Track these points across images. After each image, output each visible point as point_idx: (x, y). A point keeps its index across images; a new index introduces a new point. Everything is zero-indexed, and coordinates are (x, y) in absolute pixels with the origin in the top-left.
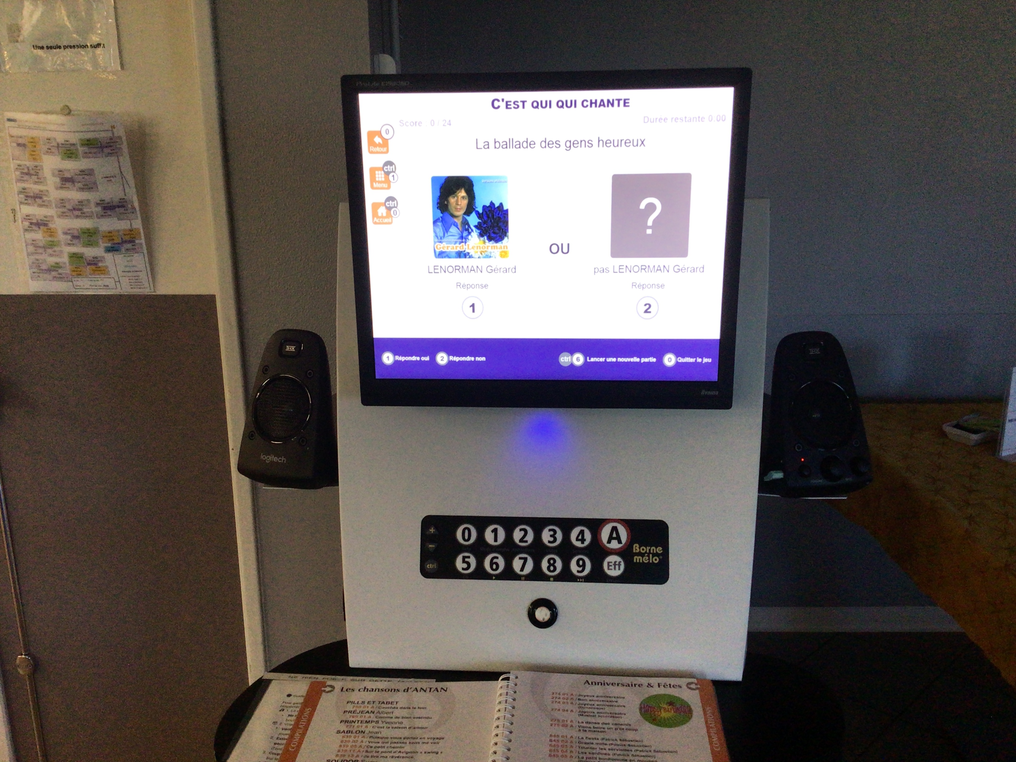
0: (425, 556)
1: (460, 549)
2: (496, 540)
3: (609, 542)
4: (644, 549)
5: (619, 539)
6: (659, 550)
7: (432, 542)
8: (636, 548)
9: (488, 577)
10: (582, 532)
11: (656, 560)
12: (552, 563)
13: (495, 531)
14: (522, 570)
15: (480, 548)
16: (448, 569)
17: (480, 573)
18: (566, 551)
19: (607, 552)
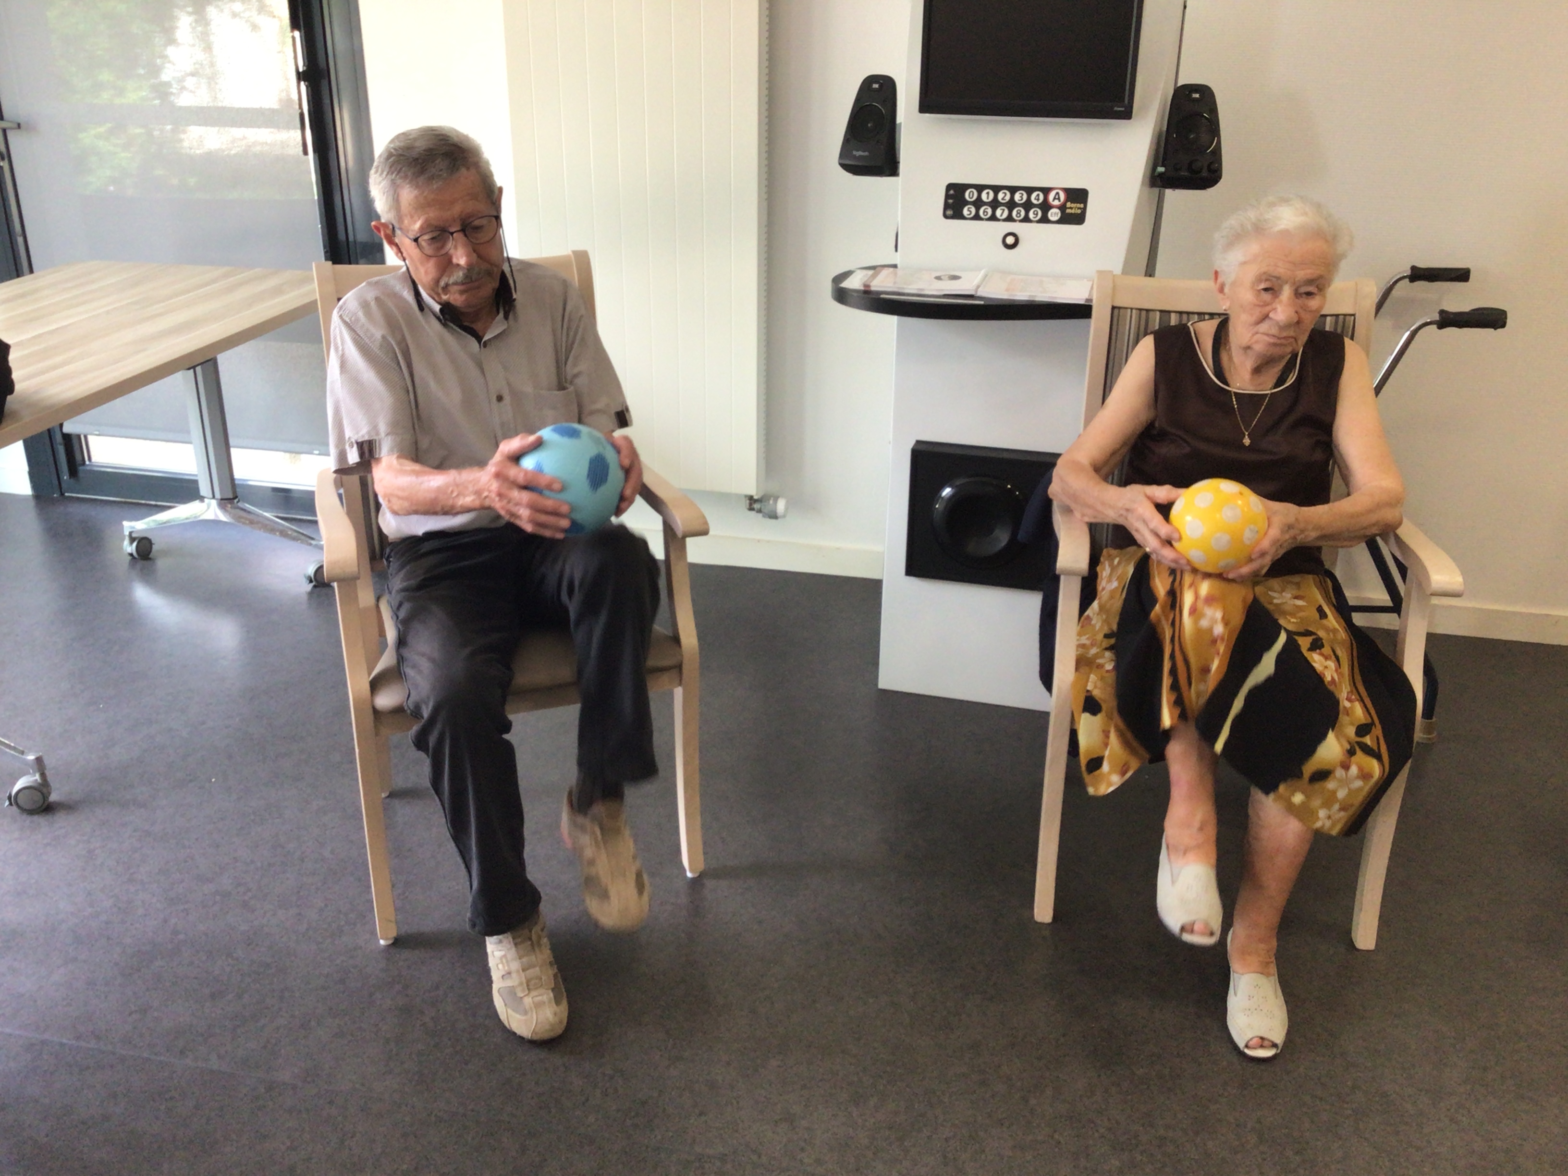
0: (946, 206)
1: (967, 203)
2: (988, 198)
3: (1054, 200)
4: (1073, 205)
5: (1059, 199)
6: (1082, 206)
7: (951, 199)
8: (1069, 205)
9: (981, 219)
10: (1038, 195)
11: (1079, 211)
12: (1019, 213)
13: (988, 193)
14: (1001, 215)
15: (978, 204)
16: (958, 215)
17: (977, 217)
18: (1028, 206)
19: (1051, 207)
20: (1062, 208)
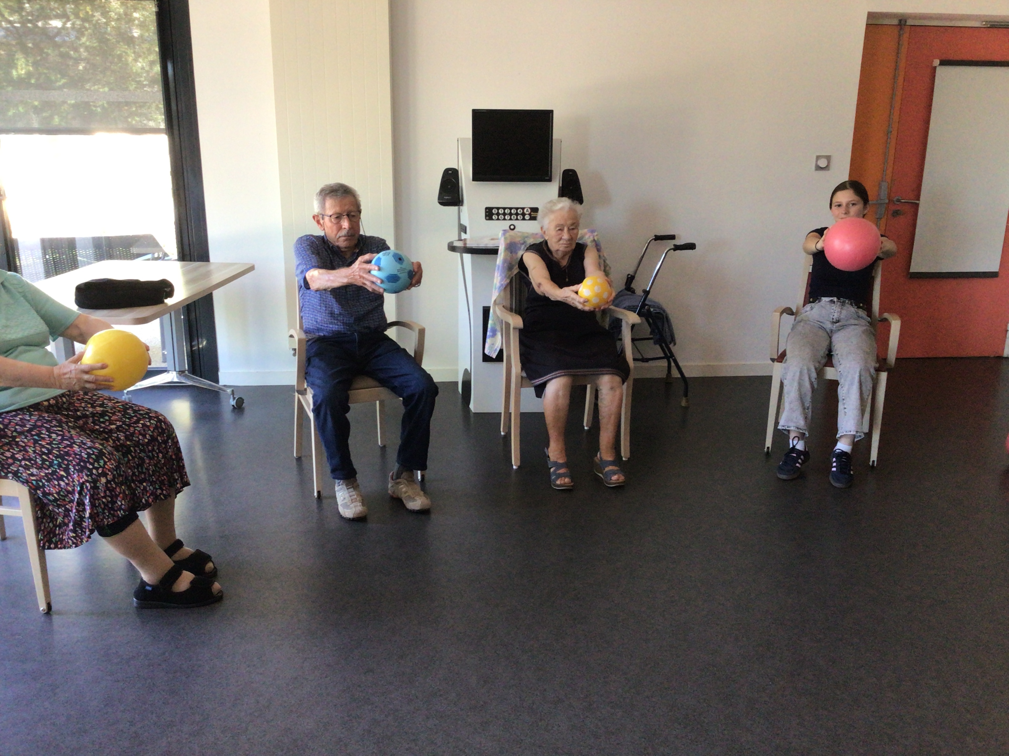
0: (486, 217)
1: (493, 214)
2: (501, 212)
3: (526, 212)
4: (533, 213)
5: (528, 211)
7: (487, 213)
9: (500, 220)
10: (520, 210)
12: (514, 217)
13: (501, 210)
14: (507, 218)
15: (498, 214)
16: (491, 219)
17: (498, 219)
18: (517, 214)
19: (526, 214)
20: (530, 214)
